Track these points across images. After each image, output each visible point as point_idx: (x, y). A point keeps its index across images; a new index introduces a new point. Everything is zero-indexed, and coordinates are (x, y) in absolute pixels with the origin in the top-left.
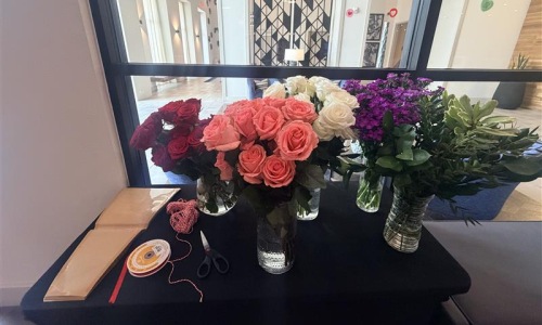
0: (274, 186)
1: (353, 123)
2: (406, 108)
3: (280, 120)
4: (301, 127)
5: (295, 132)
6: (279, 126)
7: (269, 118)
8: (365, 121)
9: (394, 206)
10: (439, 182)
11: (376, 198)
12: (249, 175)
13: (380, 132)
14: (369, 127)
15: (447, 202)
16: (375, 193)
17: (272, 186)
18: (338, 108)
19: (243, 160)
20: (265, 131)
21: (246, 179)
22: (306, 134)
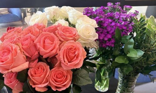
0: (61, 90)
1: (97, 38)
2: (124, 25)
3: (57, 42)
4: (74, 45)
5: (71, 49)
6: (57, 46)
7: (48, 41)
8: (103, 35)
9: (119, 84)
10: (145, 66)
11: (107, 82)
12: (40, 86)
13: (113, 41)
14: (106, 39)
15: (148, 76)
16: (106, 79)
17: (58, 90)
18: (87, 29)
19: (32, 75)
20: (47, 51)
21: (37, 89)
22: (79, 49)
